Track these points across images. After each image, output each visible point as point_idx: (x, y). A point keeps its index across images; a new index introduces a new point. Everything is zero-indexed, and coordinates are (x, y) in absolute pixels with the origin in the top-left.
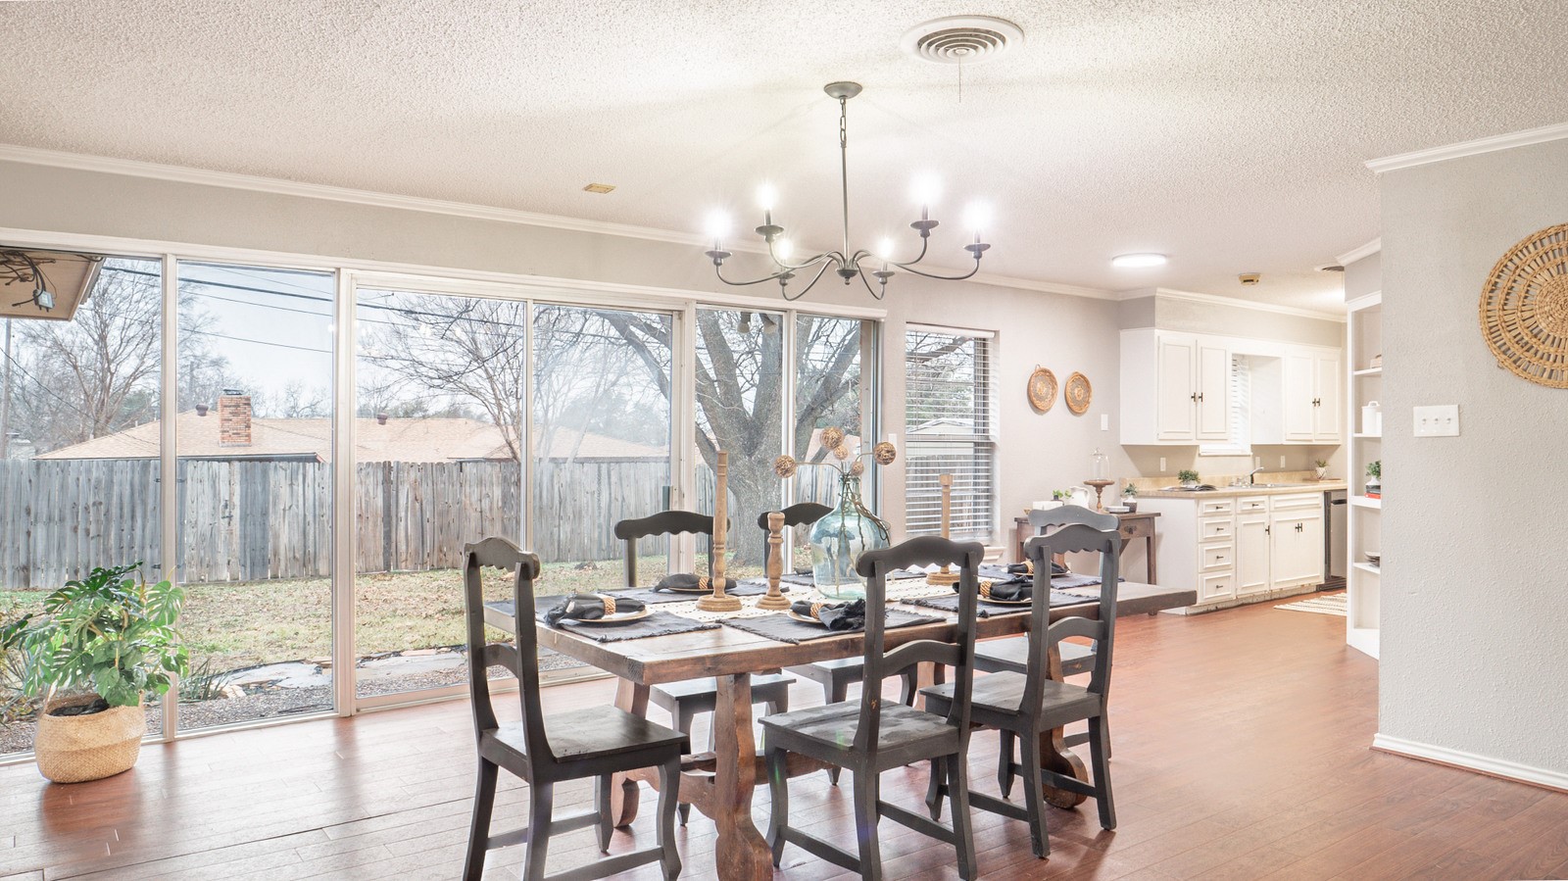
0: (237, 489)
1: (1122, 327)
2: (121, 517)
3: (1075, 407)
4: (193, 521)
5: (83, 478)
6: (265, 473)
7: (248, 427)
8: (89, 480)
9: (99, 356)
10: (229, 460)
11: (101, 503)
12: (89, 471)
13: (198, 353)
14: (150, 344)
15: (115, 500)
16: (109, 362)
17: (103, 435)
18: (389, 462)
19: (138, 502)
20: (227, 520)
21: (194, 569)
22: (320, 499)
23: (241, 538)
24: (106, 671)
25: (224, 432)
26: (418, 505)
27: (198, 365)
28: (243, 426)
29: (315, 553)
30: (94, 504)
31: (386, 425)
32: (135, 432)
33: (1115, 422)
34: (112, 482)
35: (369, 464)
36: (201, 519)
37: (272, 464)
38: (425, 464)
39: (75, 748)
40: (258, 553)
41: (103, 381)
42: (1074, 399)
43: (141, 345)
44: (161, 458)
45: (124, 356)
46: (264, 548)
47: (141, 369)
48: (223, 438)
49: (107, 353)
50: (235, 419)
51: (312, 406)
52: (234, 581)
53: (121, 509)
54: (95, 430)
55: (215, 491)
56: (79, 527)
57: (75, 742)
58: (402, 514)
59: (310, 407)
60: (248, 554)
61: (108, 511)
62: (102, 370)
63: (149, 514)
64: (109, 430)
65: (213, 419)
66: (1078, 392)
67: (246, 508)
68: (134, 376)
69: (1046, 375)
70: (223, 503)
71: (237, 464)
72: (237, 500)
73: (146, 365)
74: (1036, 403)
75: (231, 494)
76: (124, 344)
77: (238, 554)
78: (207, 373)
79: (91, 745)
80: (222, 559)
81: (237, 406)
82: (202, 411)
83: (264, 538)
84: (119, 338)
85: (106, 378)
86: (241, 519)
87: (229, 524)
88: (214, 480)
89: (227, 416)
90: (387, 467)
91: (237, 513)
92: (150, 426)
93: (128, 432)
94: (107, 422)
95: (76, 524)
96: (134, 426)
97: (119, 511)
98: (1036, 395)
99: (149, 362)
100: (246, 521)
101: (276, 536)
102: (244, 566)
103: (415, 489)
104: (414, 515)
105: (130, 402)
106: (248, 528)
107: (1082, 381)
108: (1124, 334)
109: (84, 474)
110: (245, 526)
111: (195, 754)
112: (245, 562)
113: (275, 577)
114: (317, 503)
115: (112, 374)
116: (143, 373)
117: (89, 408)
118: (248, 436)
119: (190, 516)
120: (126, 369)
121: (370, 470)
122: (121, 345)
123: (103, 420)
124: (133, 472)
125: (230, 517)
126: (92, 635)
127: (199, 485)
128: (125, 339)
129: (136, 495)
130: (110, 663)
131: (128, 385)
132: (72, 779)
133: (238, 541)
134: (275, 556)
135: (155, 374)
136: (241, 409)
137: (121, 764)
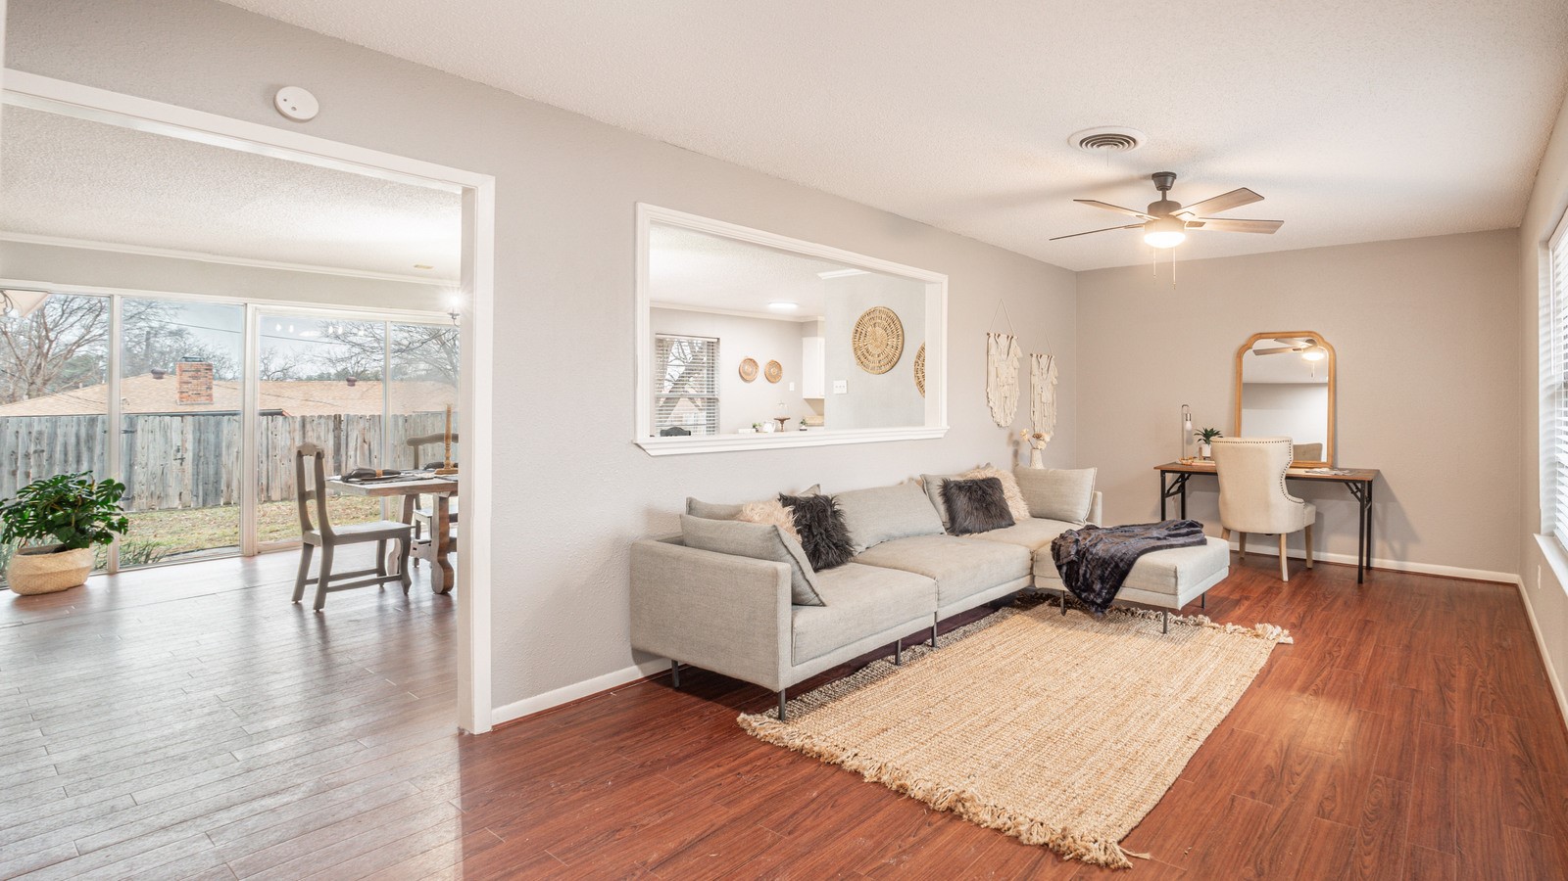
0: (190, 437)
1: (803, 336)
2: (66, 461)
3: (772, 378)
4: (144, 463)
5: (23, 431)
6: (218, 424)
7: (210, 388)
8: (30, 433)
9: (35, 324)
10: (182, 415)
11: (43, 451)
12: (30, 425)
13: (155, 324)
14: (98, 316)
15: (59, 448)
16: (47, 331)
17: (38, 395)
18: (340, 416)
19: (84, 449)
20: (179, 461)
21: (144, 500)
22: (273, 442)
23: (193, 475)
24: (65, 529)
25: (182, 392)
26: (366, 446)
27: (156, 334)
28: (204, 387)
29: (268, 483)
30: (35, 452)
31: (356, 387)
32: (79, 393)
33: (799, 387)
34: (56, 434)
35: (320, 417)
36: (152, 462)
37: (226, 418)
38: (373, 416)
39: (40, 572)
40: (210, 486)
41: (39, 347)
42: (771, 375)
43: (87, 317)
44: (110, 414)
45: (66, 325)
46: (217, 482)
47: (86, 338)
48: (181, 398)
49: (45, 323)
50: (195, 382)
51: (284, 370)
52: (186, 508)
53: (66, 454)
54: (29, 390)
55: (167, 439)
56: (18, 472)
57: (40, 569)
58: (351, 452)
59: (282, 371)
60: (200, 487)
61: (51, 457)
62: (39, 337)
63: (96, 458)
64: (47, 391)
65: (171, 383)
66: (774, 371)
67: (199, 451)
68: (78, 344)
69: (752, 362)
70: (175, 448)
71: (190, 418)
72: (190, 446)
73: (92, 334)
74: (744, 377)
75: (184, 441)
76: (66, 315)
77: (190, 487)
78: (164, 342)
79: (53, 570)
80: (173, 492)
81: (198, 371)
82: (159, 375)
83: (217, 473)
84: (60, 310)
85: (44, 344)
86: (193, 460)
87: (181, 464)
88: (165, 430)
89: (186, 377)
90: (337, 419)
91: (189, 456)
92: (97, 388)
93: (71, 393)
94: (45, 384)
95: (14, 468)
96: (78, 388)
97: (63, 457)
98: (745, 373)
99: (96, 331)
100: (199, 461)
101: (230, 473)
102: (197, 496)
103: (363, 434)
104: (363, 454)
105: (73, 365)
106: (201, 466)
107: (775, 364)
108: (804, 339)
109: (24, 428)
110: (197, 465)
111: (131, 580)
112: (198, 493)
113: (228, 504)
114: (270, 447)
115: (51, 342)
116: (89, 341)
117: (22, 371)
118: (210, 396)
119: (140, 458)
120: (69, 337)
121: (323, 421)
122: (62, 316)
123: (39, 381)
124: (79, 425)
125: (182, 459)
126: (53, 511)
127: (150, 435)
128: (68, 311)
129: (82, 444)
130: (69, 524)
131: (71, 351)
132: (38, 592)
133: (191, 477)
134: (228, 488)
135: (103, 342)
136: (202, 373)
137: (75, 581)
